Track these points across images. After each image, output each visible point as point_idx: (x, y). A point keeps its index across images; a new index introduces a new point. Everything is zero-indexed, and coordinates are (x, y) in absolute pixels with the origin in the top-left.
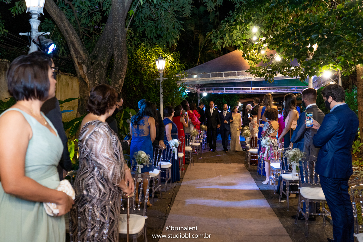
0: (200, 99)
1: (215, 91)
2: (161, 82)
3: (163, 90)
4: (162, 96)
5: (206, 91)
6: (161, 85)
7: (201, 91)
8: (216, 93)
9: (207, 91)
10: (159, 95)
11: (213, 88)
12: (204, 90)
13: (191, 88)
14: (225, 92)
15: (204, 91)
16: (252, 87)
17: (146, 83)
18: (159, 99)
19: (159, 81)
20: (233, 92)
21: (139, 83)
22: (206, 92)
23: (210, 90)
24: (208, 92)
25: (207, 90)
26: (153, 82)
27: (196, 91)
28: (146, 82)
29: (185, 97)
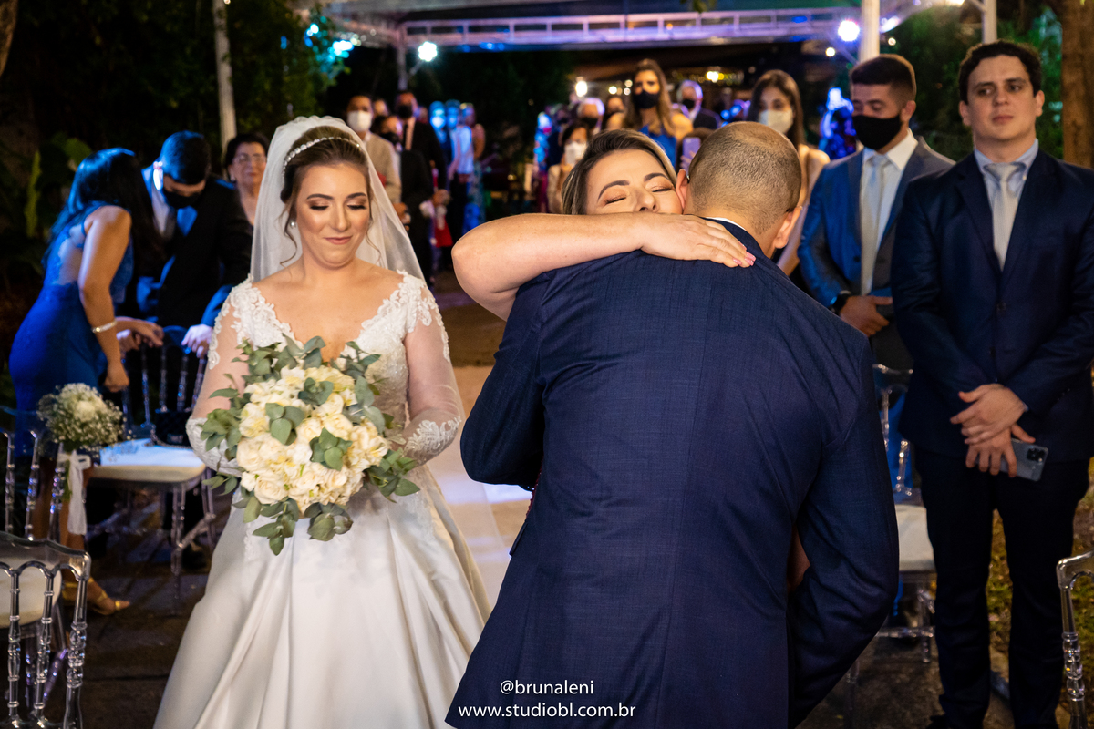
0: (408, 71)
3: (231, 45)
4: (225, 71)
10: (212, 69)
18: (216, 84)
24: (440, 42)
29: (336, 70)
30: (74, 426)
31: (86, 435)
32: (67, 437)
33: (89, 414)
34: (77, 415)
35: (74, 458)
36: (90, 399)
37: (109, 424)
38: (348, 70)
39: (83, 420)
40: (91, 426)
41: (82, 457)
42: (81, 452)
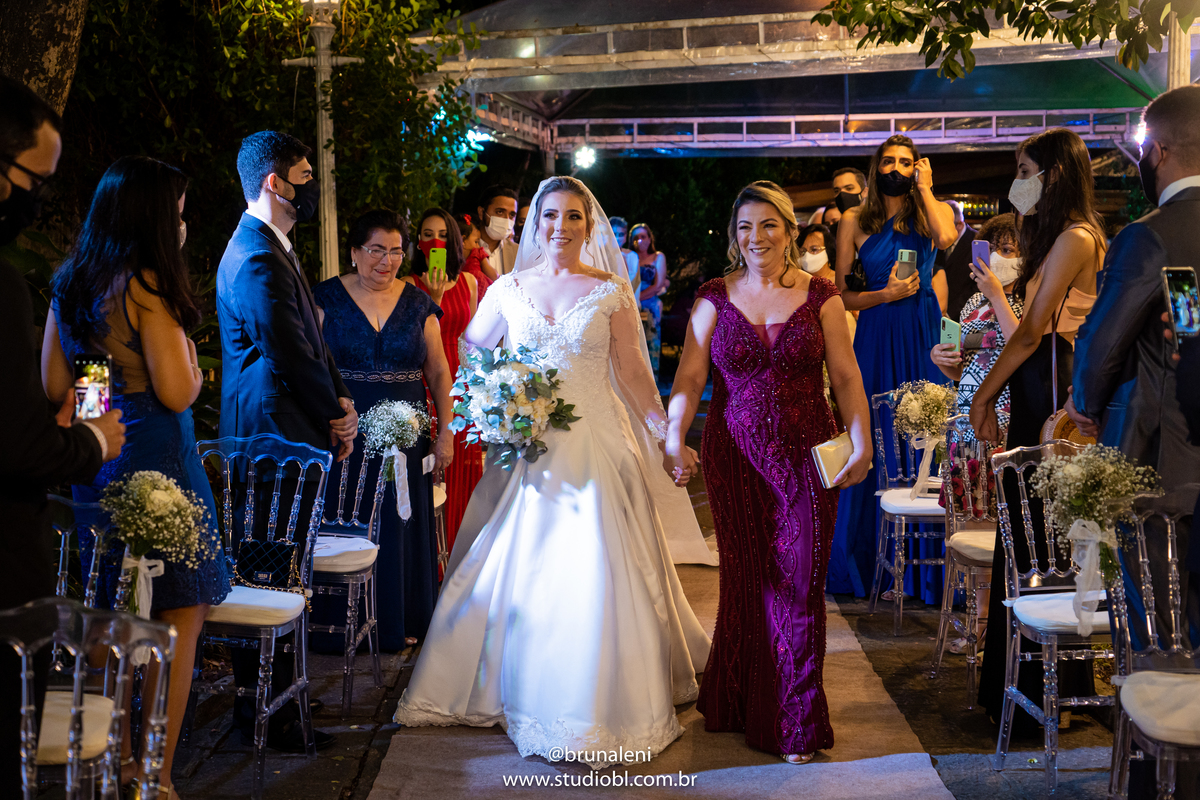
1: (645, 138)
2: (324, 76)
3: (337, 131)
5: (589, 138)
6: (320, 98)
7: (563, 140)
8: (651, 151)
9: (596, 139)
11: (628, 121)
12: (580, 130)
13: (505, 122)
14: (697, 141)
15: (578, 139)
16: (852, 117)
17: (234, 88)
19: (310, 73)
20: (744, 141)
21: (192, 85)
22: (590, 144)
23: (613, 130)
24: (603, 147)
25: (597, 131)
26: (274, 78)
27: (536, 136)
28: (235, 78)
29: (469, 167)
30: (145, 519)
31: (161, 530)
32: (135, 532)
33: (165, 505)
34: (149, 508)
35: (143, 563)
36: (167, 489)
37: (190, 519)
38: (484, 168)
39: (158, 514)
40: (168, 520)
41: (153, 562)
42: (153, 555)
